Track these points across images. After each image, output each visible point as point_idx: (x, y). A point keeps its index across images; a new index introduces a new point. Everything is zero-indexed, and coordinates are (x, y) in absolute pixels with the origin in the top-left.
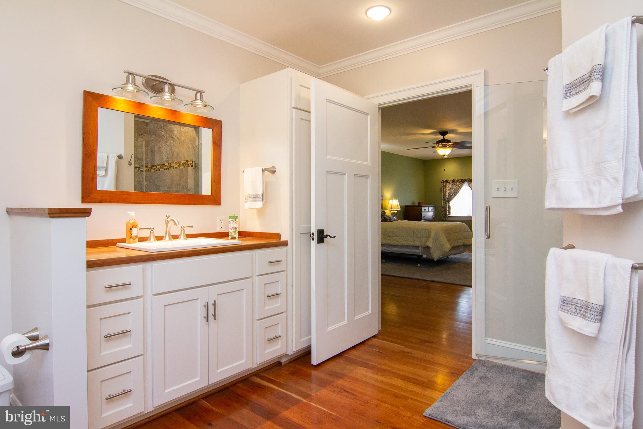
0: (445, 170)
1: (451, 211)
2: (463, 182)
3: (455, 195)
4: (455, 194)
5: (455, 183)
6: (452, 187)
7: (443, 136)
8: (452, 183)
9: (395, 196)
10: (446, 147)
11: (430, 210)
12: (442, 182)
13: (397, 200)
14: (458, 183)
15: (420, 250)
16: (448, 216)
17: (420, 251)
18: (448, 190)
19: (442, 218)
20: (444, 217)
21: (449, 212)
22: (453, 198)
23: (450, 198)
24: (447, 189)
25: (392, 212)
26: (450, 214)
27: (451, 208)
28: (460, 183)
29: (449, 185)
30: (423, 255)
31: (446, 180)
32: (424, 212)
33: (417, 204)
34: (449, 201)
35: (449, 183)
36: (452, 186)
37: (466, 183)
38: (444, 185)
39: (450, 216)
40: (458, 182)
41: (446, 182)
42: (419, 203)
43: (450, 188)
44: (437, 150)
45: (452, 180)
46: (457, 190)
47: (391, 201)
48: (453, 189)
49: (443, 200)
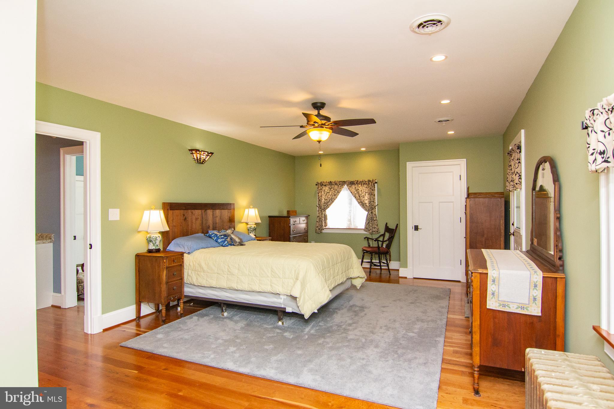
0: (321, 166)
1: (328, 221)
2: (342, 185)
3: (333, 202)
4: (332, 200)
5: (333, 186)
6: (328, 191)
7: (318, 110)
8: (329, 186)
9: (253, 204)
10: (323, 127)
11: (302, 222)
12: (316, 185)
13: (256, 210)
14: (336, 187)
15: (281, 299)
16: (324, 227)
17: (281, 301)
18: (324, 195)
19: (317, 231)
20: (319, 229)
21: (325, 223)
22: (330, 205)
23: (328, 204)
24: (323, 193)
25: (249, 226)
26: (326, 226)
27: (328, 217)
28: (338, 186)
29: (325, 189)
30: (287, 308)
31: (322, 182)
32: (294, 224)
33: (285, 214)
34: (325, 209)
35: (325, 186)
36: (329, 189)
37: (346, 186)
38: (319, 188)
39: (326, 227)
40: (336, 184)
41: (322, 184)
42: (288, 212)
43: (326, 193)
44: (310, 132)
45: (329, 183)
46: (336, 195)
47: (247, 210)
48: (330, 194)
49: (317, 207)
